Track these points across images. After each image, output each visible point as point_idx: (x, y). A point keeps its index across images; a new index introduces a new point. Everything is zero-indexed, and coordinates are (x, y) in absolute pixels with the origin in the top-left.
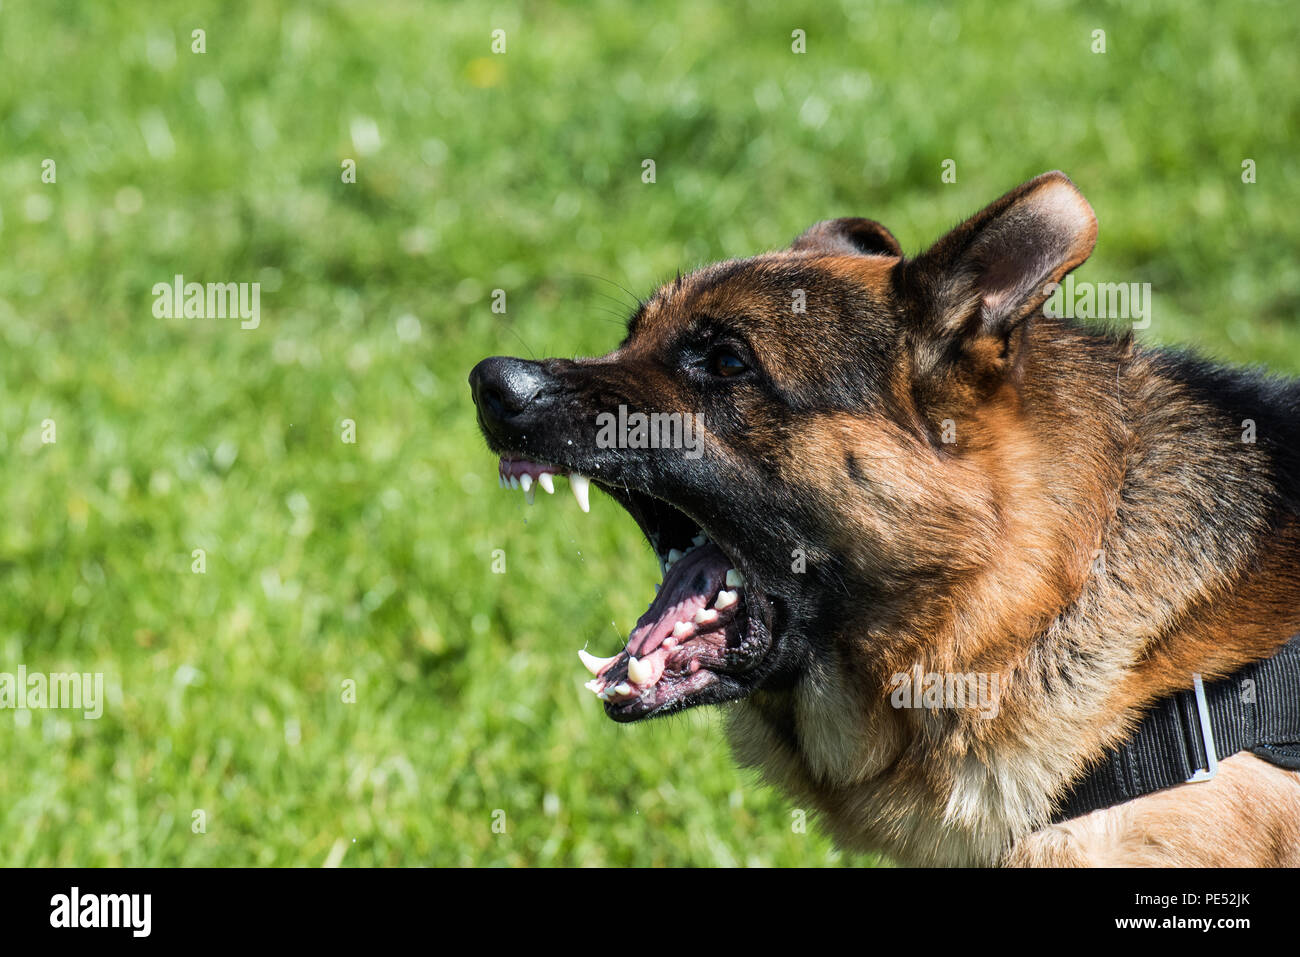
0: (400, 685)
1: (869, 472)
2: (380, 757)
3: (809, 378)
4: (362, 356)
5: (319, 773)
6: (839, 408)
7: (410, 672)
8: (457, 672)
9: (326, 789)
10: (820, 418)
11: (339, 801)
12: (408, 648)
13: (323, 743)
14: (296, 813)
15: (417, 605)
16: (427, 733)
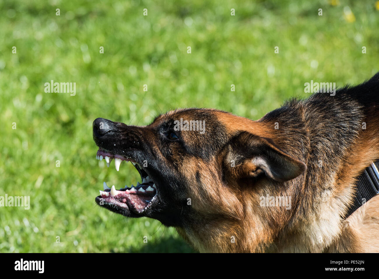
0: (56, 131)
1: (201, 180)
2: (51, 152)
3: (195, 144)
4: (40, 35)
5: (33, 157)
6: (201, 157)
7: (59, 127)
8: (72, 127)
9: (36, 162)
10: (194, 158)
11: (40, 166)
12: (58, 121)
13: (35, 148)
14: (28, 169)
15: (60, 108)
16: (64, 145)
